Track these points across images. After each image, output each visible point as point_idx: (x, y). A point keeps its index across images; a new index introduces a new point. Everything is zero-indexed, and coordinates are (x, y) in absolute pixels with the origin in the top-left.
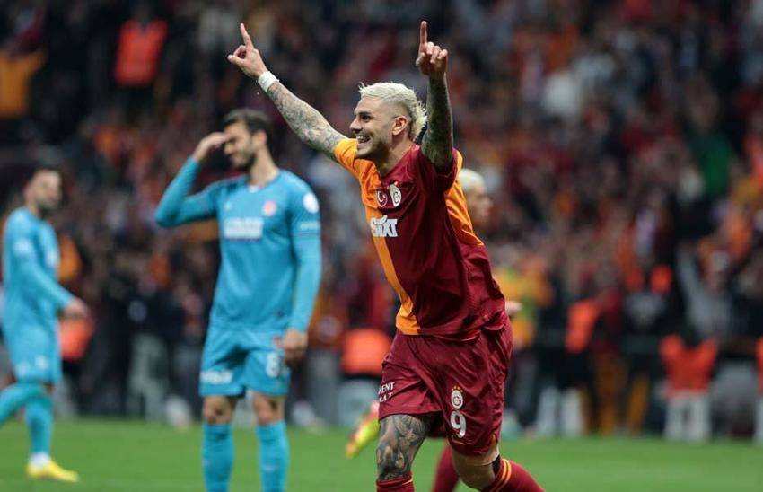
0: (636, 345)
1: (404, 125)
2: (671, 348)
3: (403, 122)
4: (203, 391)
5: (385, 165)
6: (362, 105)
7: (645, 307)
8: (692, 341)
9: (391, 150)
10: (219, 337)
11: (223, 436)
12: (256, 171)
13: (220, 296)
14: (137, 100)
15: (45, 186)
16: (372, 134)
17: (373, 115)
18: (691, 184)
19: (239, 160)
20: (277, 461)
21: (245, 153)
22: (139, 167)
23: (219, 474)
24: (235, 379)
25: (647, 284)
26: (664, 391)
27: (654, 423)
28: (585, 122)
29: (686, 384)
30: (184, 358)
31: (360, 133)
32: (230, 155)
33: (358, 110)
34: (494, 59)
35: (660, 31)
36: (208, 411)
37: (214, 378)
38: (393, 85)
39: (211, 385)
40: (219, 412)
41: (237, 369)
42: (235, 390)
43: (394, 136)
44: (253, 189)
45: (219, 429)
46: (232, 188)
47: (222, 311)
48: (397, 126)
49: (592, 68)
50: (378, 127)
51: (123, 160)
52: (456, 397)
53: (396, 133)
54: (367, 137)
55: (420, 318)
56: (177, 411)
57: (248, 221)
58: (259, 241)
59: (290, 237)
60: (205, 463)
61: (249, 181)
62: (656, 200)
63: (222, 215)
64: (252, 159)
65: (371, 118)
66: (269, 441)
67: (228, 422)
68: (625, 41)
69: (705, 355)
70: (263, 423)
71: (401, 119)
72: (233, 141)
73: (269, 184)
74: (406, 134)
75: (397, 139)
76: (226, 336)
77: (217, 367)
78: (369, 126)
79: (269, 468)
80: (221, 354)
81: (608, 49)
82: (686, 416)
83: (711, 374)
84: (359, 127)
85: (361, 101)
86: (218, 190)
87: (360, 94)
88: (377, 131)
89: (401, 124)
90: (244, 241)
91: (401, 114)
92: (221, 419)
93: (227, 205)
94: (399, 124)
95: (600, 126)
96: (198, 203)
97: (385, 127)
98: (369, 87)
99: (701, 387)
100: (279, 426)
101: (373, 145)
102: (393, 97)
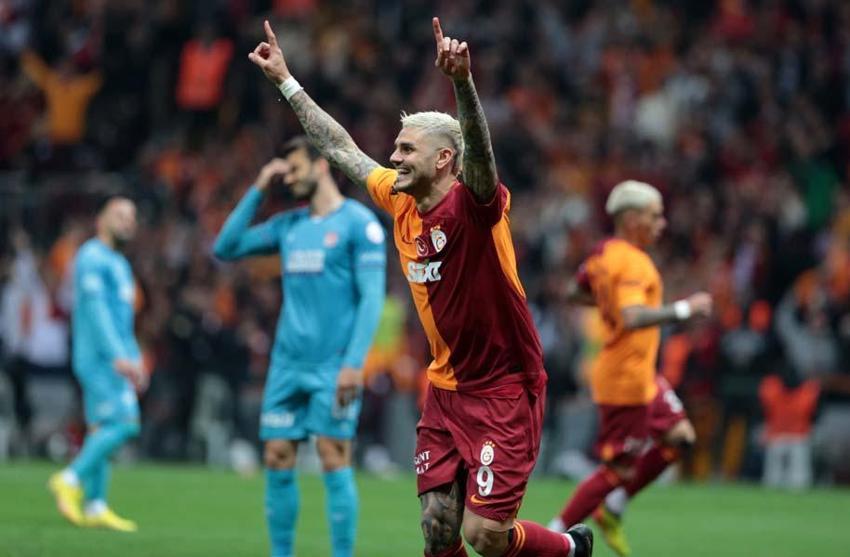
0: (733, 386)
1: (449, 158)
2: (771, 390)
3: (447, 155)
4: (264, 434)
5: (427, 201)
6: (404, 135)
7: (744, 345)
8: (792, 381)
9: (433, 185)
10: (280, 377)
11: (287, 482)
12: (318, 200)
13: (282, 334)
14: (201, 125)
15: (120, 215)
16: (413, 167)
17: (416, 146)
18: (794, 212)
19: (300, 190)
20: (344, 509)
21: (305, 182)
22: (202, 195)
23: (284, 524)
24: (297, 422)
25: (745, 320)
26: (762, 435)
27: (752, 469)
28: (678, 148)
29: (786, 428)
30: (249, 399)
31: (401, 166)
32: (291, 185)
33: (399, 140)
34: (582, 81)
35: (760, 51)
36: (270, 456)
37: (276, 421)
38: (437, 115)
39: (271, 429)
40: (281, 456)
41: (301, 411)
42: (297, 434)
43: (437, 169)
44: (316, 220)
45: (282, 474)
46: (295, 219)
47: (284, 349)
48: (441, 158)
49: (686, 90)
50: (420, 160)
51: (185, 188)
52: (487, 453)
53: (439, 167)
54: (408, 169)
55: (458, 371)
56: (242, 456)
57: (310, 254)
58: (320, 274)
59: (353, 270)
60: (267, 512)
61: (312, 212)
62: (756, 233)
63: (285, 248)
64: (313, 189)
65: (413, 150)
66: (335, 488)
67: (291, 467)
68: (721, 61)
69: (806, 397)
70: (329, 469)
71: (446, 151)
72: (294, 169)
73: (332, 213)
74: (450, 169)
75: (440, 173)
76: (288, 375)
77: (278, 409)
78: (411, 158)
79: (338, 517)
80: (283, 395)
81: (703, 71)
82: (786, 461)
83: (813, 417)
84: (400, 160)
85: (403, 131)
86: (281, 222)
87: (401, 123)
88: (419, 163)
89: (445, 157)
90: (306, 276)
91: (445, 145)
92: (284, 465)
93: (290, 237)
94: (443, 156)
95: (695, 152)
96: (259, 235)
97: (428, 159)
98: (412, 116)
99: (802, 431)
100: (346, 472)
101: (415, 179)
102: (438, 127)
